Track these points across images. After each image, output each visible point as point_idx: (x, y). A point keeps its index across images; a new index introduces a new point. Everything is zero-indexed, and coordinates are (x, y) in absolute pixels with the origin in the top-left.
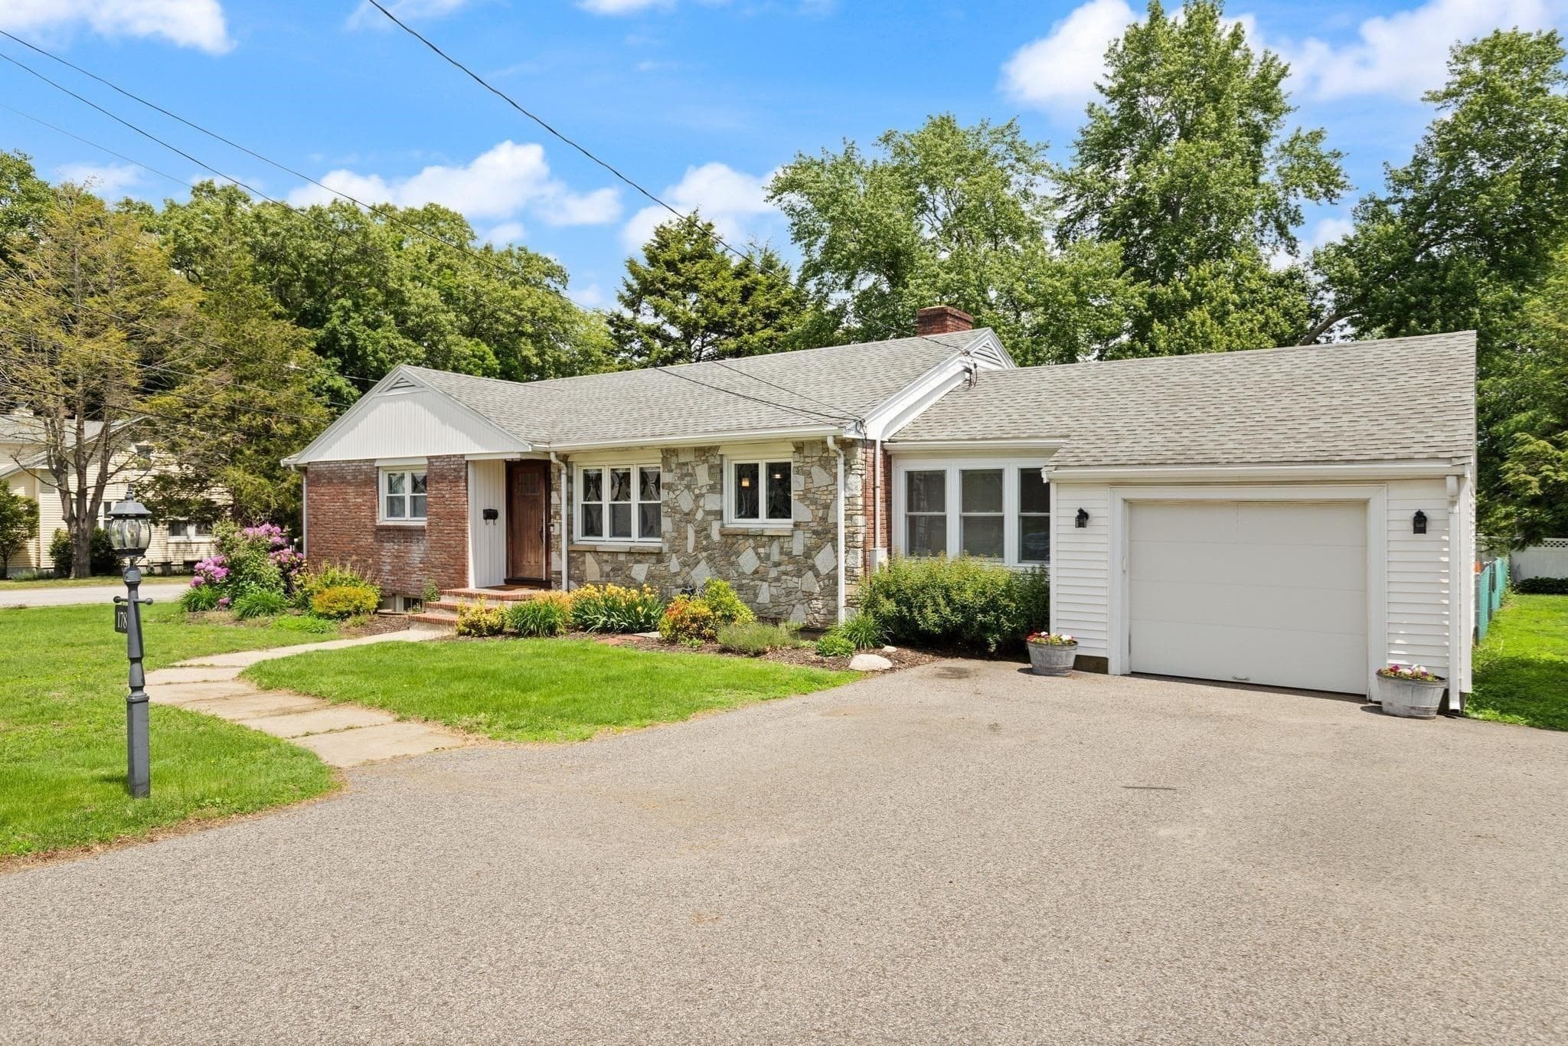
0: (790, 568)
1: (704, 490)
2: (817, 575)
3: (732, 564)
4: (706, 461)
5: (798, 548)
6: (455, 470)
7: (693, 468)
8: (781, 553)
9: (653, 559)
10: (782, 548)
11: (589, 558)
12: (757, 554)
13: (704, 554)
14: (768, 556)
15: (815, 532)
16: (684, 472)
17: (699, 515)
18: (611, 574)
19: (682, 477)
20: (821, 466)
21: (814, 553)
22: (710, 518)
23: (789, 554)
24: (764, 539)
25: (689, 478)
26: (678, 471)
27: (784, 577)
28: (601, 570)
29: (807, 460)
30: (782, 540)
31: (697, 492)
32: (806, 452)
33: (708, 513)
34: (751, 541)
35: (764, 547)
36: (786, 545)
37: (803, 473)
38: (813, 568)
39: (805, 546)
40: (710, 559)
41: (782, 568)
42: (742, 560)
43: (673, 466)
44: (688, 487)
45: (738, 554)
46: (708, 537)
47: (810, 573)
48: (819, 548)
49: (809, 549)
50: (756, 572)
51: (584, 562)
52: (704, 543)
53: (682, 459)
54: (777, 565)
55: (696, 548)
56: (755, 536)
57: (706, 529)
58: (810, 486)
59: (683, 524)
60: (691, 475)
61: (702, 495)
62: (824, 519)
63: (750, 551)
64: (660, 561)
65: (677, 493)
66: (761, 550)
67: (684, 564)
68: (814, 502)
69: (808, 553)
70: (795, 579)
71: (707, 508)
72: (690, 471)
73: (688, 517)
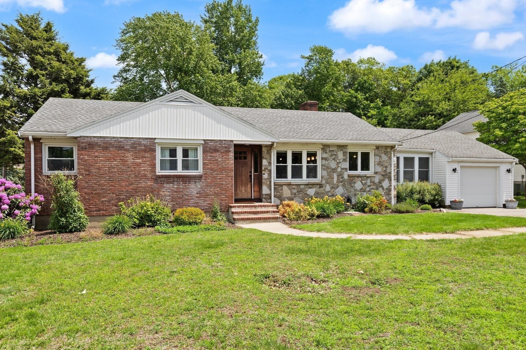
0: (374, 187)
1: (341, 161)
2: (383, 189)
3: (352, 187)
4: (342, 150)
5: (377, 180)
6: (226, 147)
7: (336, 152)
8: (371, 182)
9: (318, 186)
10: (371, 180)
11: (285, 188)
12: (362, 183)
13: (341, 184)
14: (366, 183)
15: (382, 175)
16: (333, 154)
17: (339, 170)
18: (297, 193)
19: (331, 156)
20: (385, 154)
21: (382, 182)
22: (343, 171)
23: (373, 182)
24: (365, 178)
25: (335, 156)
26: (330, 153)
27: (372, 190)
28: (291, 192)
29: (380, 152)
30: (371, 178)
31: (338, 161)
32: (380, 149)
33: (342, 169)
34: (360, 178)
35: (364, 180)
36: (373, 180)
37: (379, 156)
38: (382, 186)
39: (379, 179)
40: (344, 186)
41: (371, 187)
42: (356, 185)
43: (328, 151)
44: (334, 159)
45: (355, 183)
46: (342, 177)
47: (381, 188)
48: (383, 180)
49: (381, 180)
50: (362, 189)
51: (282, 189)
52: (341, 180)
53: (331, 149)
54: (369, 186)
55: (337, 182)
56: (361, 177)
57: (342, 175)
58: (381, 160)
59: (332, 173)
60: (336, 155)
61: (340, 162)
62: (385, 171)
63: (359, 182)
64: (320, 187)
65: (329, 161)
66: (363, 182)
67: (332, 188)
68: (382, 165)
69: (380, 182)
70: (376, 191)
71: (343, 167)
72: (335, 153)
73: (334, 170)
